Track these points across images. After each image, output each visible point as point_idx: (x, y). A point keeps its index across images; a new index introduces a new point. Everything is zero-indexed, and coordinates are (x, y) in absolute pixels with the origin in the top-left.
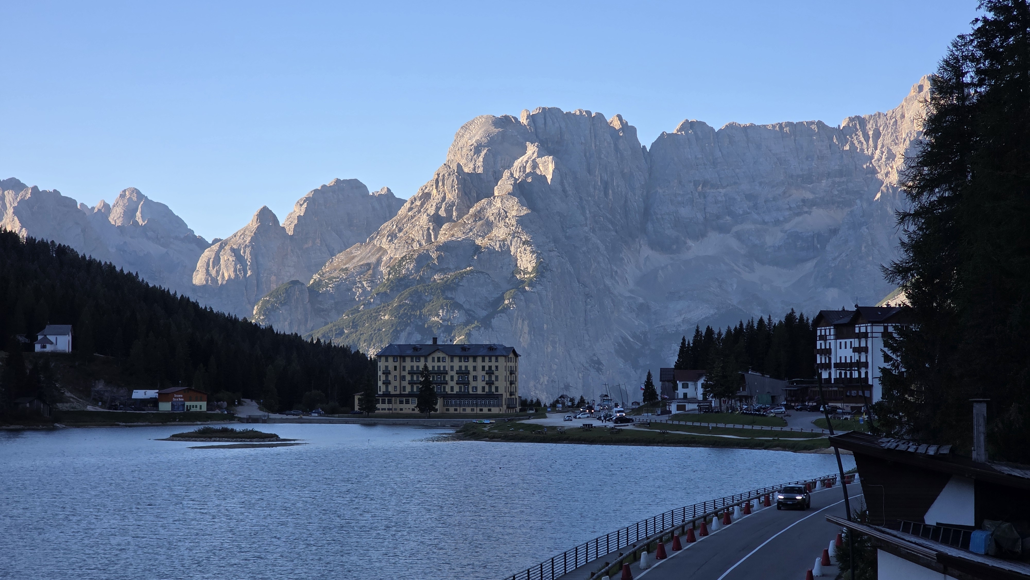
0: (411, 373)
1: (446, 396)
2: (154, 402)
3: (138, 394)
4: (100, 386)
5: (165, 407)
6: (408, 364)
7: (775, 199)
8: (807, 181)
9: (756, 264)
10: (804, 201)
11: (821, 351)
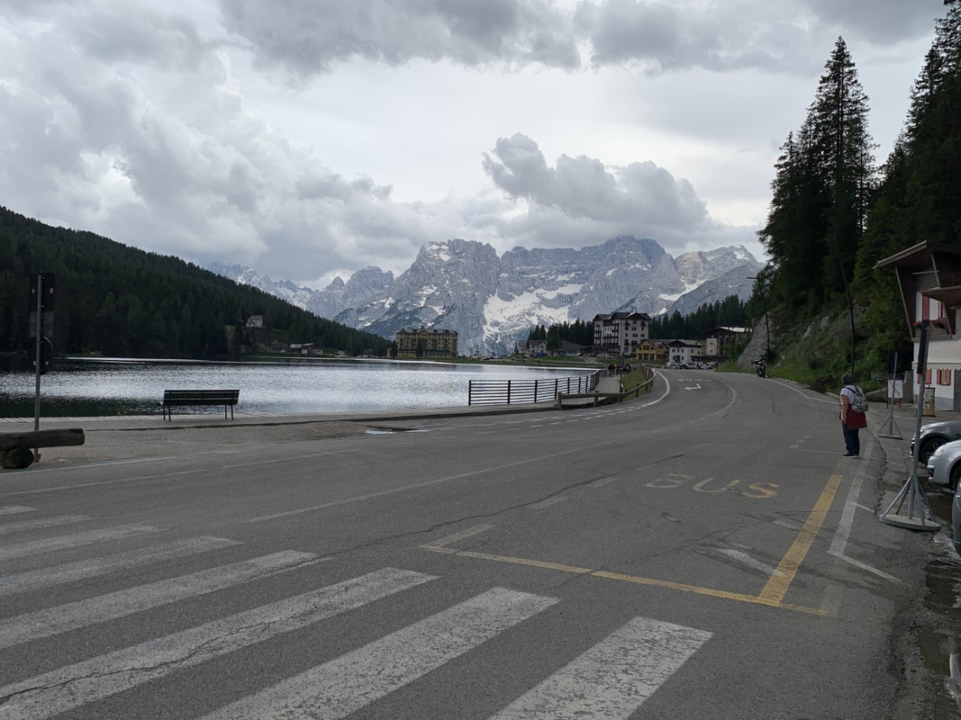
0: (412, 340)
1: (427, 351)
2: (300, 350)
3: (293, 346)
4: (275, 342)
5: (305, 352)
6: (411, 337)
7: (552, 280)
8: (566, 272)
9: (543, 307)
10: (564, 281)
11: (597, 332)
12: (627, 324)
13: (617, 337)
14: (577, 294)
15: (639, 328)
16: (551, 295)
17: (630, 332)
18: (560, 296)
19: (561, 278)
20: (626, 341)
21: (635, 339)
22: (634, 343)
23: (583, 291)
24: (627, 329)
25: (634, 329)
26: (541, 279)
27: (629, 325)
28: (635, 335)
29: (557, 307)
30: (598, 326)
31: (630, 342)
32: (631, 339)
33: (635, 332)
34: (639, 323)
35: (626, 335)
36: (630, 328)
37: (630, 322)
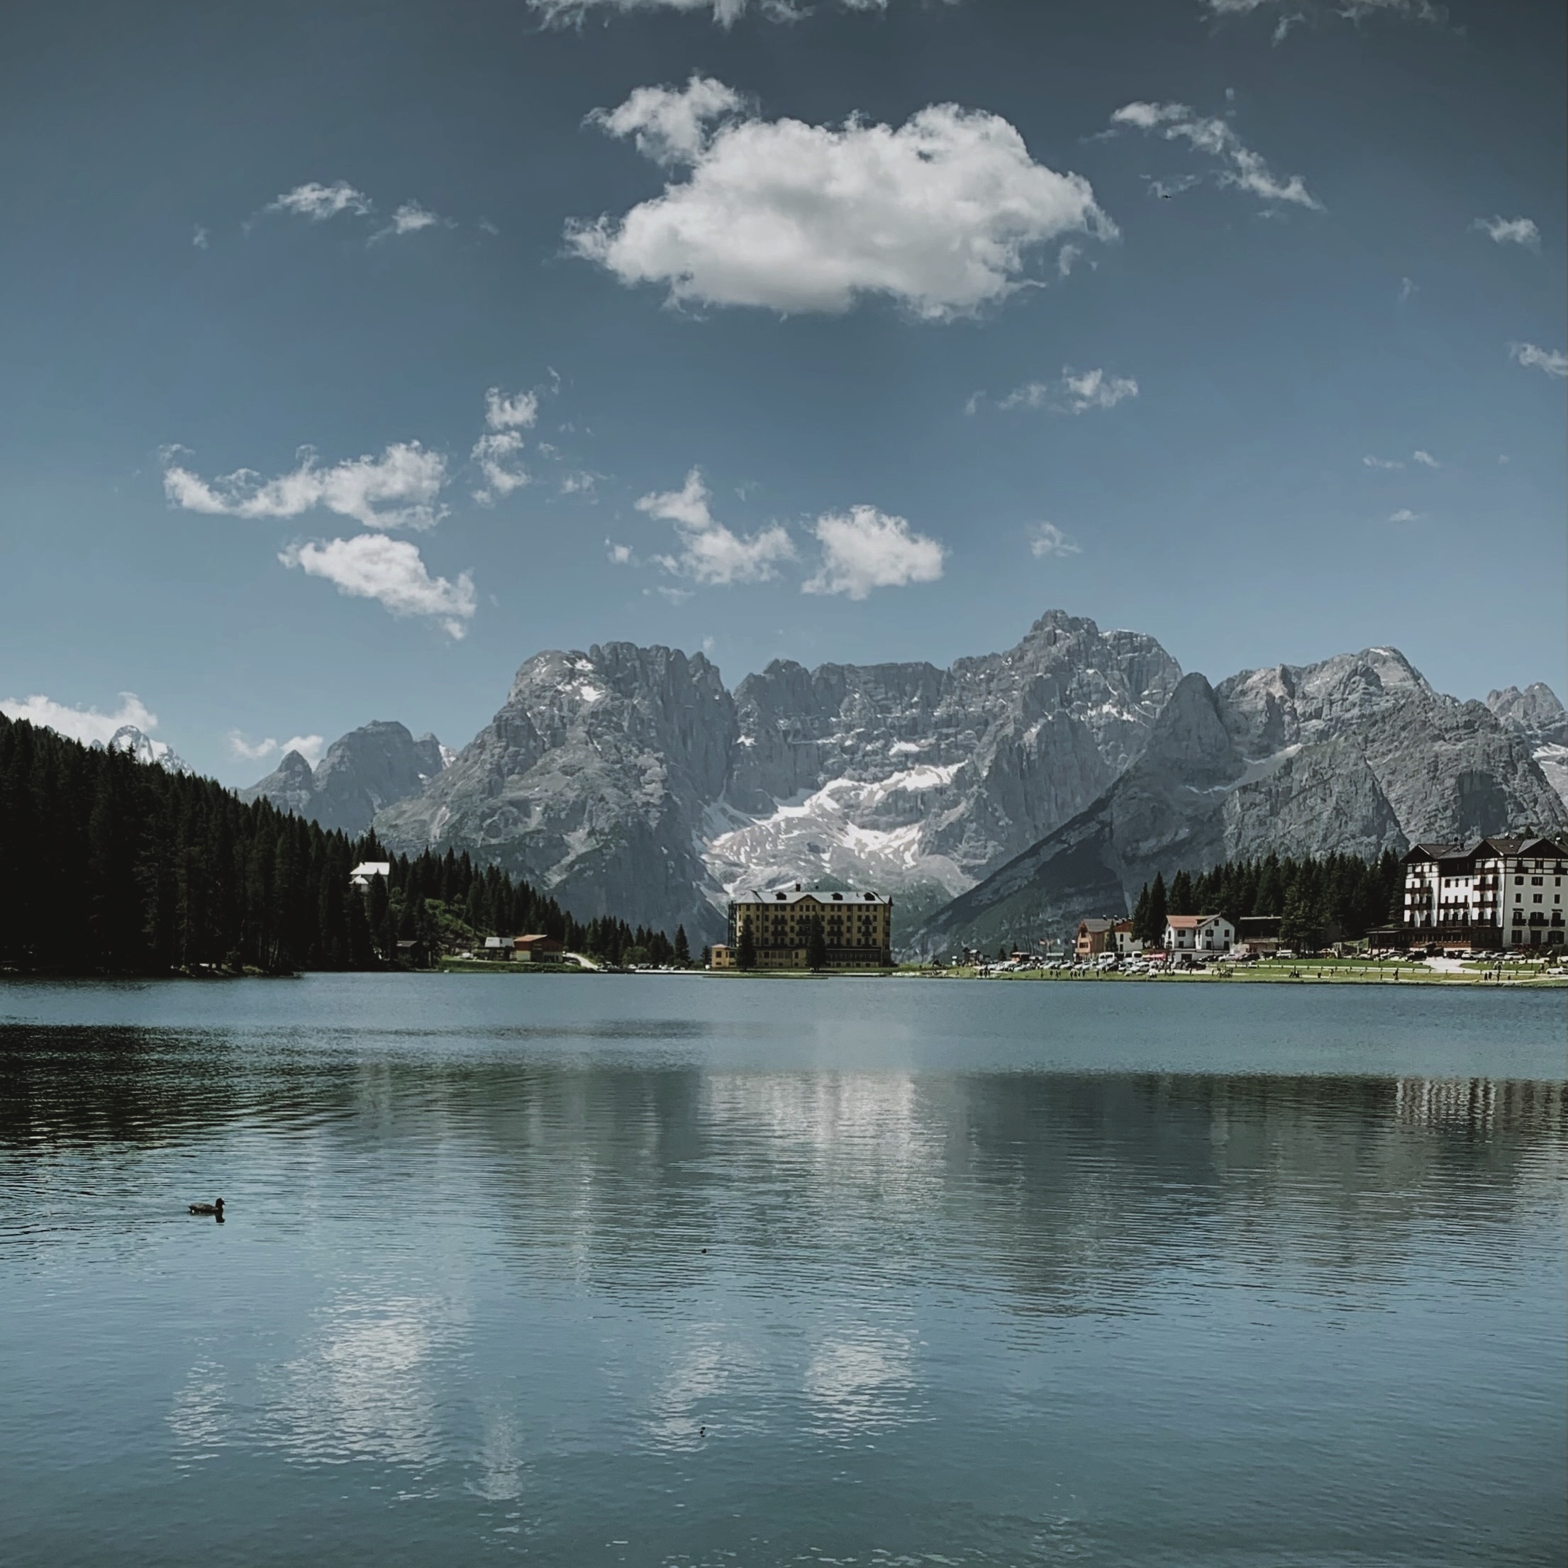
3: (492, 941)
6: (771, 913)
7: (874, 752)
8: (910, 732)
9: (851, 828)
10: (907, 755)
11: (1413, 891)
12: (1520, 869)
13: (1494, 904)
14: (940, 790)
15: (1549, 880)
16: (874, 793)
17: (1528, 889)
18: (898, 794)
19: (900, 747)
20: (1518, 912)
21: (1537, 908)
22: (1537, 919)
23: (959, 778)
24: (1519, 881)
25: (1537, 881)
26: (844, 750)
27: (1525, 871)
28: (1538, 898)
29: (890, 827)
30: (1417, 875)
31: (1526, 915)
32: (1529, 908)
33: (1537, 890)
34: (1549, 864)
35: (1518, 898)
36: (1527, 879)
37: (1529, 863)
